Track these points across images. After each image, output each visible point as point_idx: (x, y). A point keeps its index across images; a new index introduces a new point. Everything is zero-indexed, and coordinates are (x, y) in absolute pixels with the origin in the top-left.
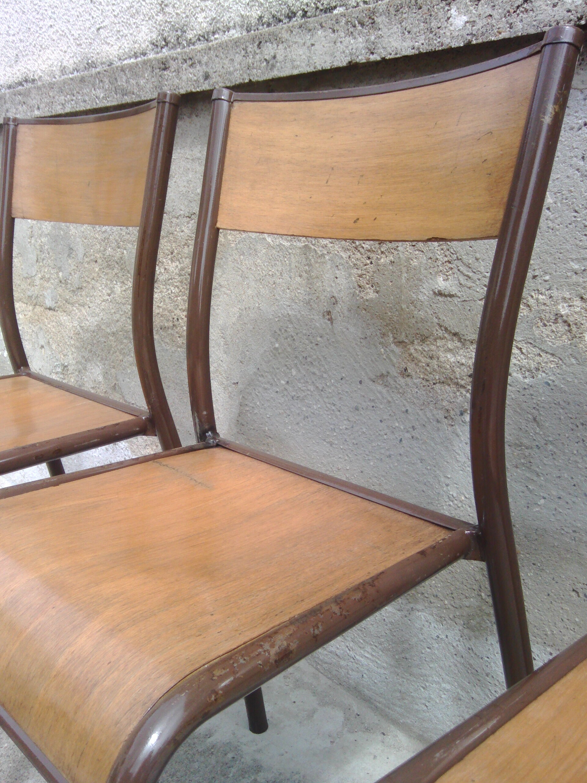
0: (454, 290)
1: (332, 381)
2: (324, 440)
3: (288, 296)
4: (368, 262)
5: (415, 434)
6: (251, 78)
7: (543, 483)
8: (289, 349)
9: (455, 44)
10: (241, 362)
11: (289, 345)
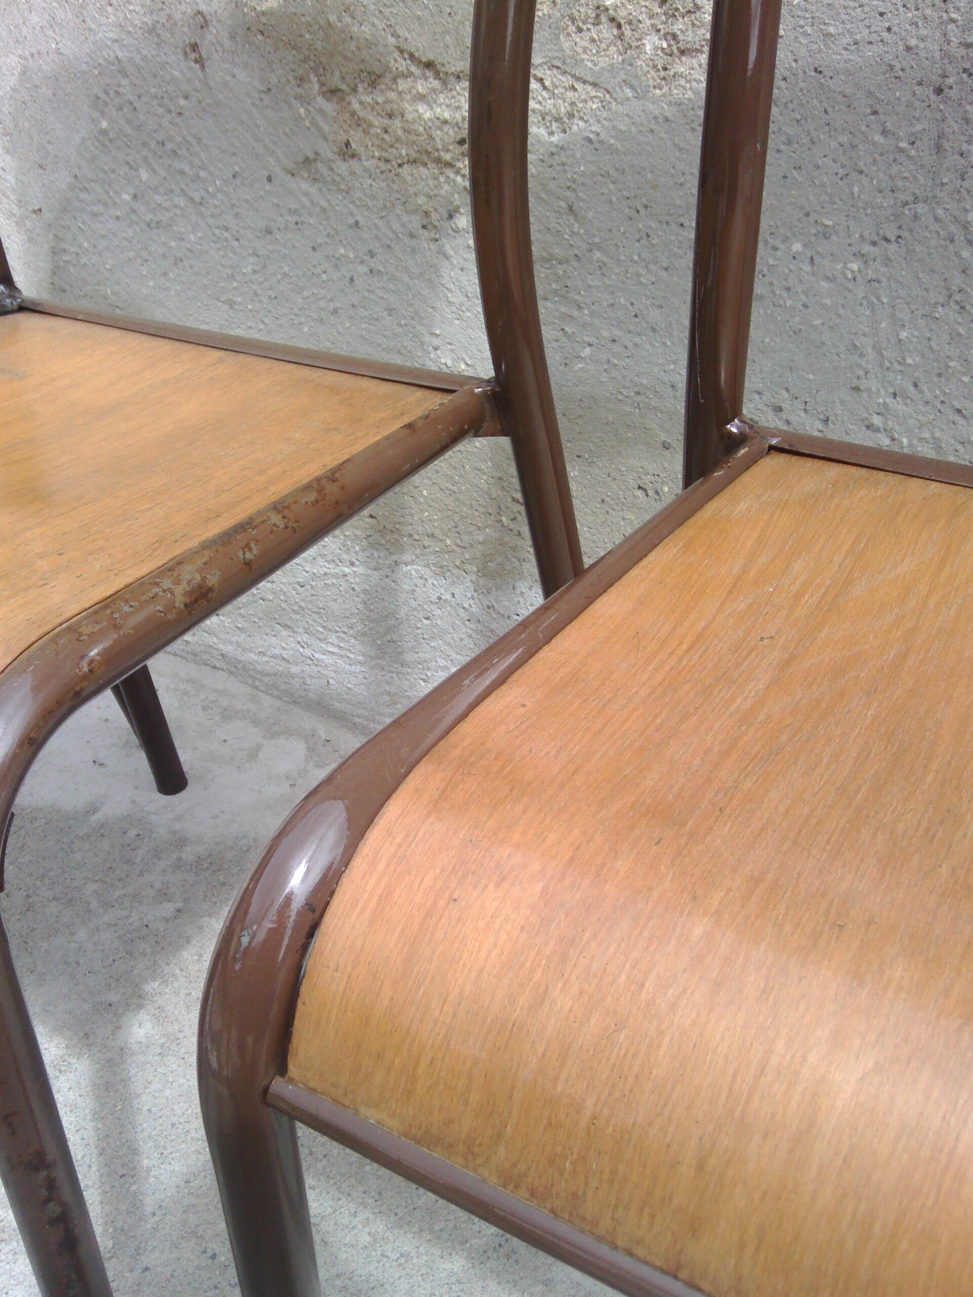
1: (218, 182)
2: (218, 299)
3: (112, 19)
5: (375, 264)
7: (588, 319)
8: (128, 130)
11: (128, 121)
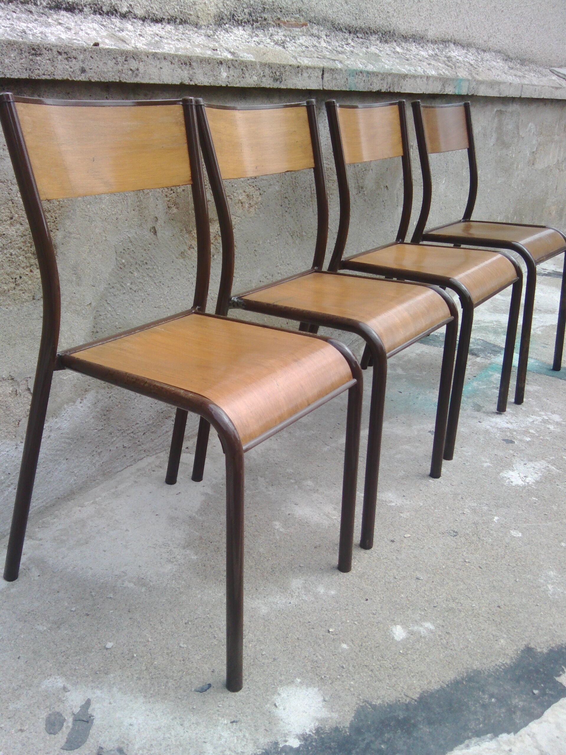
4: (172, 192)
6: (121, 79)
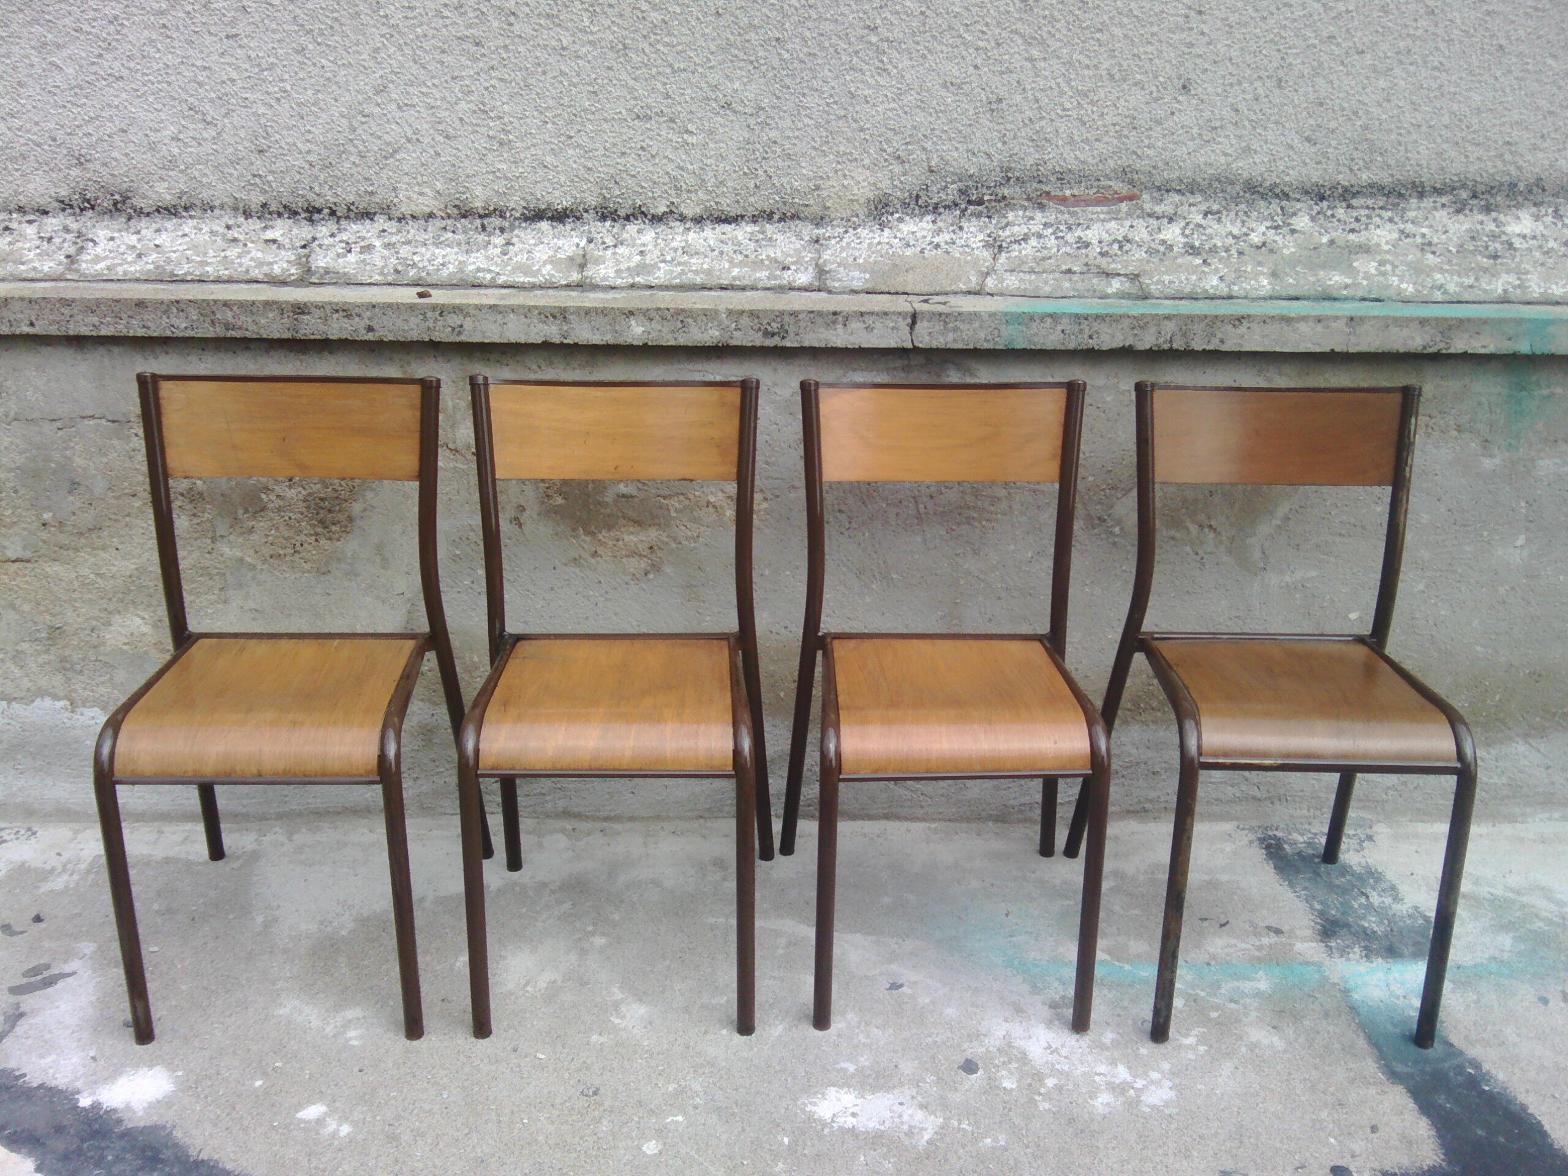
0: (634, 493)
5: (607, 596)
9: (635, 343)
10: (408, 573)
